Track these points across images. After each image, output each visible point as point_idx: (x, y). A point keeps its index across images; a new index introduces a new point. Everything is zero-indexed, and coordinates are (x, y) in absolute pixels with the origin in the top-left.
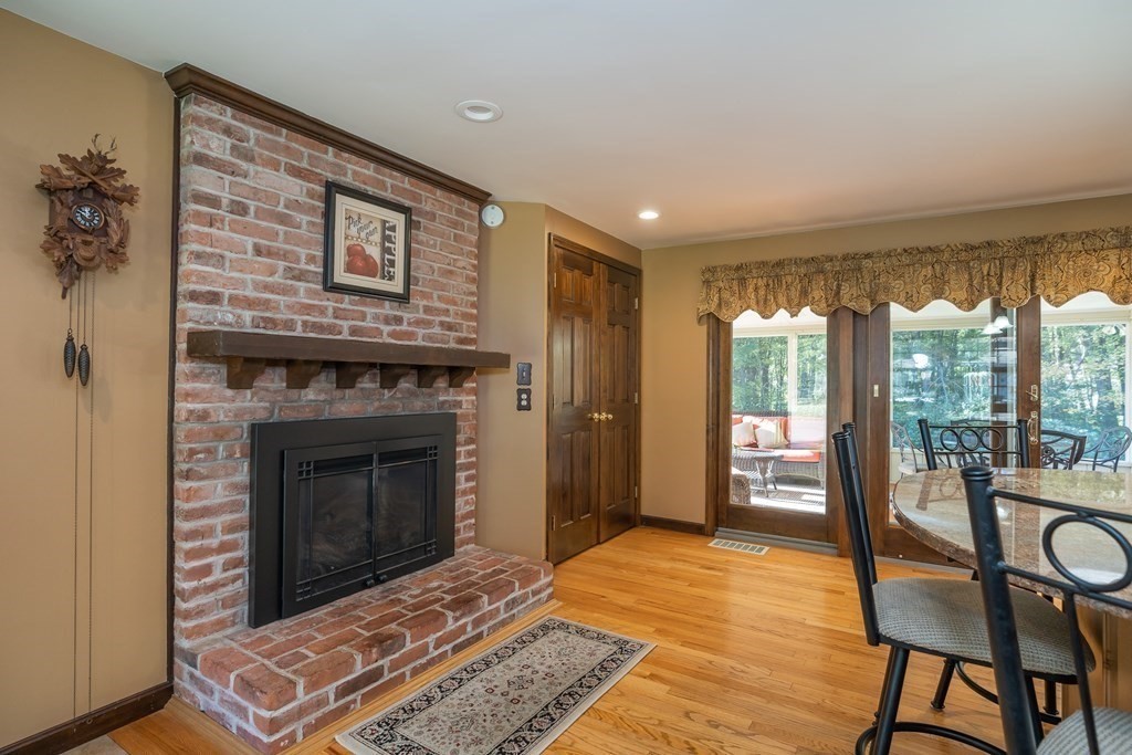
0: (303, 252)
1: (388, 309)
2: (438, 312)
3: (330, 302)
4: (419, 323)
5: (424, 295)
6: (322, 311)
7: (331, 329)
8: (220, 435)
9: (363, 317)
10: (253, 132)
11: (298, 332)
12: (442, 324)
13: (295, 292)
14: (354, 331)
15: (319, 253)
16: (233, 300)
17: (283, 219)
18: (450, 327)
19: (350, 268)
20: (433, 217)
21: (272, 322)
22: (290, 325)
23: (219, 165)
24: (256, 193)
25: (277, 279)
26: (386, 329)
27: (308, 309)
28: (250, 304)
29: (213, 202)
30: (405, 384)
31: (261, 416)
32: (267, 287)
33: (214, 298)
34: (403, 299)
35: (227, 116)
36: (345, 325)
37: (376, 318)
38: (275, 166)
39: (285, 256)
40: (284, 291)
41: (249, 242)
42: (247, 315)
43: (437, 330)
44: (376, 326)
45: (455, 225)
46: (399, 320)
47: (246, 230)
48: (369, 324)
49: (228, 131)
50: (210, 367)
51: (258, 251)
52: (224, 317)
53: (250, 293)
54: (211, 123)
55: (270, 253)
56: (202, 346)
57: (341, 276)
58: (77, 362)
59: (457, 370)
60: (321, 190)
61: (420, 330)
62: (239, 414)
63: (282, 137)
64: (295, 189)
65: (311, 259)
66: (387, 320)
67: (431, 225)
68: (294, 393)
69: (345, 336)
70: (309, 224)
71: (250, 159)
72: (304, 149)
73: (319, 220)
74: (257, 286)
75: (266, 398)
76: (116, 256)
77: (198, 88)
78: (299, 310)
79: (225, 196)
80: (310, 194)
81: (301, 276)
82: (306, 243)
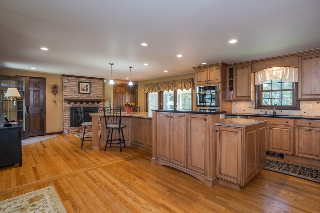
0: (76, 90)
1: (87, 95)
2: (95, 94)
3: (79, 95)
4: (92, 96)
5: (93, 93)
6: (78, 96)
7: (79, 98)
8: (67, 108)
10: (70, 79)
11: (76, 98)
12: (96, 96)
13: (75, 94)
14: (83, 98)
15: (78, 90)
16: (68, 95)
17: (73, 87)
18: (97, 96)
19: (82, 91)
20: (94, 83)
21: (73, 97)
22: (75, 97)
23: (66, 83)
24: (70, 85)
25: (73, 93)
26: (87, 97)
27: (77, 96)
28: (70, 96)
29: (66, 86)
30: (90, 103)
31: (71, 107)
32: (72, 94)
33: (66, 95)
34: (89, 94)
35: (67, 78)
36: (81, 97)
37: (86, 96)
38: (72, 81)
39: (74, 90)
40: (74, 94)
41: (70, 90)
42: (70, 97)
43: (95, 97)
44: (86, 97)
45: (98, 83)
46: (89, 96)
47: (69, 88)
48: (85, 97)
49: (67, 79)
50: (66, 102)
51: (71, 90)
52: (67, 97)
53: (70, 95)
54: (66, 79)
55: (72, 90)
56: (66, 100)
57: (81, 92)
58: (55, 102)
59: (98, 102)
60: (78, 83)
61: (92, 97)
62: (69, 106)
63: (73, 78)
64: (75, 83)
65: (77, 90)
66: (87, 96)
67: (94, 84)
68: (75, 104)
69: (81, 98)
70: (76, 87)
71: (70, 81)
72: (76, 79)
73: (78, 86)
74: (71, 94)
75: (72, 105)
76: (57, 93)
77: (64, 76)
78: (76, 96)
79: (67, 85)
80: (77, 83)
81: (76, 92)
82: (76, 89)
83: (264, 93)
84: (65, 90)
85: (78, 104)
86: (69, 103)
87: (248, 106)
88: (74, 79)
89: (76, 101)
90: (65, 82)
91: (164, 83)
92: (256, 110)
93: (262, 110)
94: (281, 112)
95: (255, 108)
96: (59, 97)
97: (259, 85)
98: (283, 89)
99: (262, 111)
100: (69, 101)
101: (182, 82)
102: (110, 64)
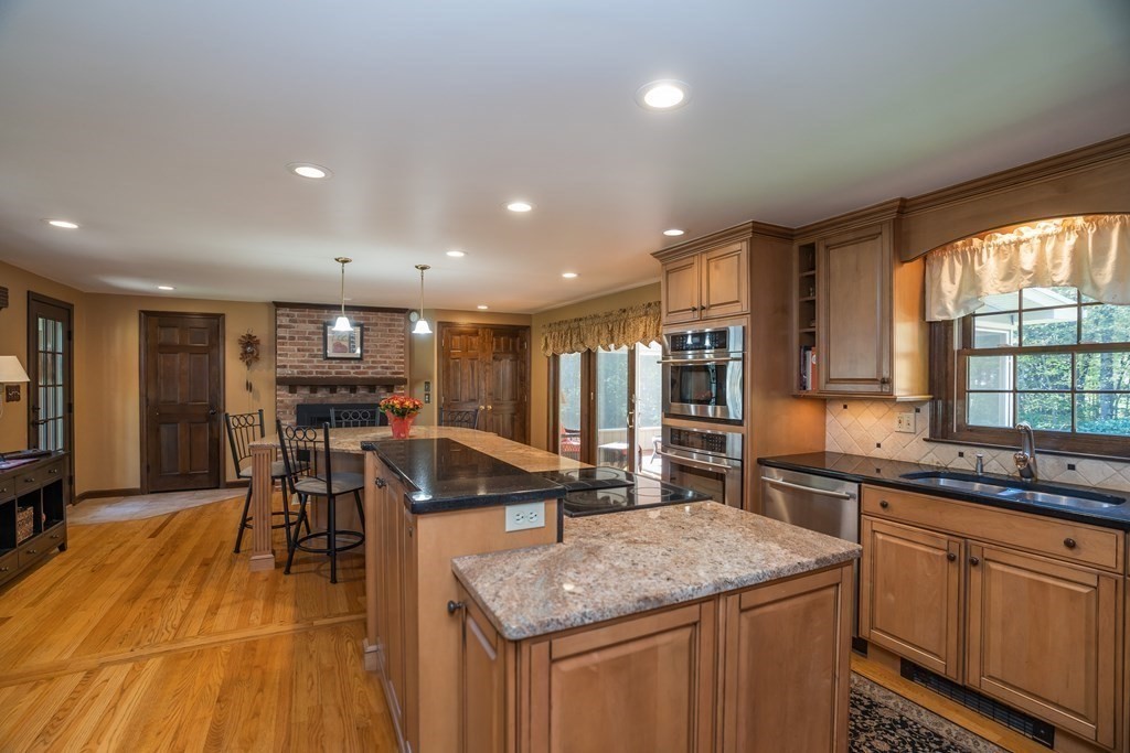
0: (315, 348)
1: (353, 363)
2: (380, 362)
3: (327, 364)
4: (368, 368)
5: (371, 356)
6: (323, 367)
7: (327, 373)
8: (287, 407)
9: (341, 367)
10: (295, 314)
11: (314, 375)
12: (382, 367)
13: (313, 362)
14: (337, 373)
15: (322, 347)
16: (291, 367)
17: (308, 339)
18: (387, 368)
19: (334, 352)
20: (376, 324)
21: (304, 373)
22: (311, 373)
23: (285, 327)
24: (297, 333)
25: (306, 358)
26: (352, 371)
27: (318, 367)
28: (296, 367)
29: (284, 338)
30: (362, 392)
31: (301, 402)
32: (302, 361)
33: (285, 367)
34: (360, 359)
35: (287, 311)
36: (333, 371)
37: (347, 367)
38: (304, 322)
39: (308, 350)
40: (309, 362)
41: (296, 348)
42: (295, 371)
43: (379, 370)
44: (348, 370)
45: (389, 325)
46: (359, 367)
47: (294, 344)
48: (344, 370)
49: (288, 316)
50: (284, 387)
51: (299, 350)
52: (288, 372)
53: (297, 364)
54: (282, 315)
55: (303, 350)
56: (281, 381)
57: (330, 353)
58: (249, 387)
59: (390, 385)
60: (321, 326)
61: (369, 371)
62: (293, 401)
63: (307, 312)
64: (312, 327)
65: (319, 350)
66: (353, 368)
67: (375, 328)
68: (313, 395)
69: (334, 375)
70: (318, 340)
71: (295, 322)
72: (314, 314)
73: (321, 336)
74: (298, 361)
75: (302, 395)
76: (257, 358)
77: (278, 305)
78: (315, 367)
79: (287, 335)
80: (318, 328)
81: (315, 356)
82: (317, 345)
83: (974, 362)
84: (281, 349)
85: (321, 395)
86: (293, 390)
87: (896, 426)
88: (309, 316)
89: (313, 385)
90: (280, 326)
91: (597, 321)
92: (932, 445)
93: (962, 449)
94: (1072, 467)
95: (928, 437)
96: (263, 374)
97: (948, 324)
98: (1082, 342)
99: (961, 455)
100: (292, 384)
101: (646, 314)
102: (337, 260)
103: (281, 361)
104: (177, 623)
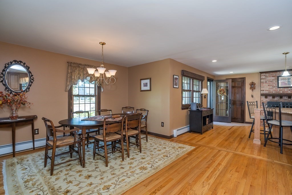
0: (274, 84)
3: (279, 89)
6: (277, 90)
7: (279, 92)
9: (285, 90)
10: (267, 75)
11: (274, 93)
13: (273, 89)
14: (283, 92)
15: (277, 84)
16: (265, 90)
17: (271, 82)
19: (282, 85)
21: (270, 92)
22: (273, 92)
23: (264, 79)
24: (268, 80)
25: (271, 88)
27: (275, 90)
28: (267, 91)
29: (263, 82)
31: (269, 101)
32: (269, 89)
33: (263, 90)
35: (264, 74)
37: (287, 90)
38: (270, 77)
39: (272, 85)
40: (272, 89)
41: (267, 85)
42: (267, 92)
47: (267, 84)
48: (286, 91)
49: (264, 75)
50: (263, 97)
51: (268, 85)
52: (264, 92)
53: (267, 90)
54: (263, 75)
55: (270, 85)
56: (262, 95)
57: (280, 86)
58: (252, 96)
60: (277, 77)
62: (266, 101)
63: (271, 74)
64: (273, 78)
65: (276, 85)
66: (289, 90)
68: (273, 99)
69: (281, 92)
70: (275, 82)
71: (267, 77)
72: (274, 74)
73: (277, 81)
74: (268, 89)
75: (270, 99)
76: (255, 88)
77: (261, 73)
79: (264, 81)
80: (275, 78)
81: (274, 87)
82: (275, 83)
84: (262, 86)
85: (276, 99)
88: (272, 75)
89: (274, 96)
90: (262, 79)
96: (257, 93)
100: (266, 96)
102: (283, 54)
103: (262, 89)
104: (235, 148)
